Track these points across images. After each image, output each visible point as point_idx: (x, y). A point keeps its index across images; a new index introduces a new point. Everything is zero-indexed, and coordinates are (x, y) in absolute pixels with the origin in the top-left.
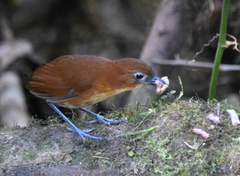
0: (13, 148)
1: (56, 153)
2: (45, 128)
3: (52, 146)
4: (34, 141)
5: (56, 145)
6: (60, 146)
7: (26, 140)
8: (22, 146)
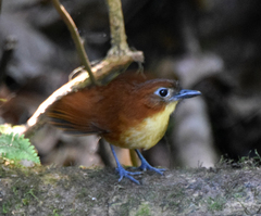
0: (196, 195)
1: (250, 204)
2: (237, 171)
3: (245, 195)
4: (223, 188)
5: (250, 193)
6: (256, 195)
7: (212, 185)
8: (206, 192)
